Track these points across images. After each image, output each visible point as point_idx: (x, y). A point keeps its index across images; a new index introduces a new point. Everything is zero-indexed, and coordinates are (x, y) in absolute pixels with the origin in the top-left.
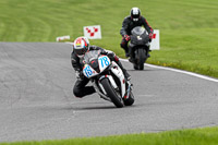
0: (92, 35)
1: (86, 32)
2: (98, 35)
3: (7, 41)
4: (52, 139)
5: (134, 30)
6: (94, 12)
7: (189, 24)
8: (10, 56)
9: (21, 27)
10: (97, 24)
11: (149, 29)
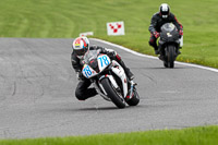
0: (116, 31)
1: (109, 28)
2: (121, 32)
3: (31, 37)
4: (75, 135)
5: (164, 27)
6: (117, 8)
7: (212, 20)
8: (33, 52)
9: (44, 23)
10: (121, 20)
11: (178, 26)
